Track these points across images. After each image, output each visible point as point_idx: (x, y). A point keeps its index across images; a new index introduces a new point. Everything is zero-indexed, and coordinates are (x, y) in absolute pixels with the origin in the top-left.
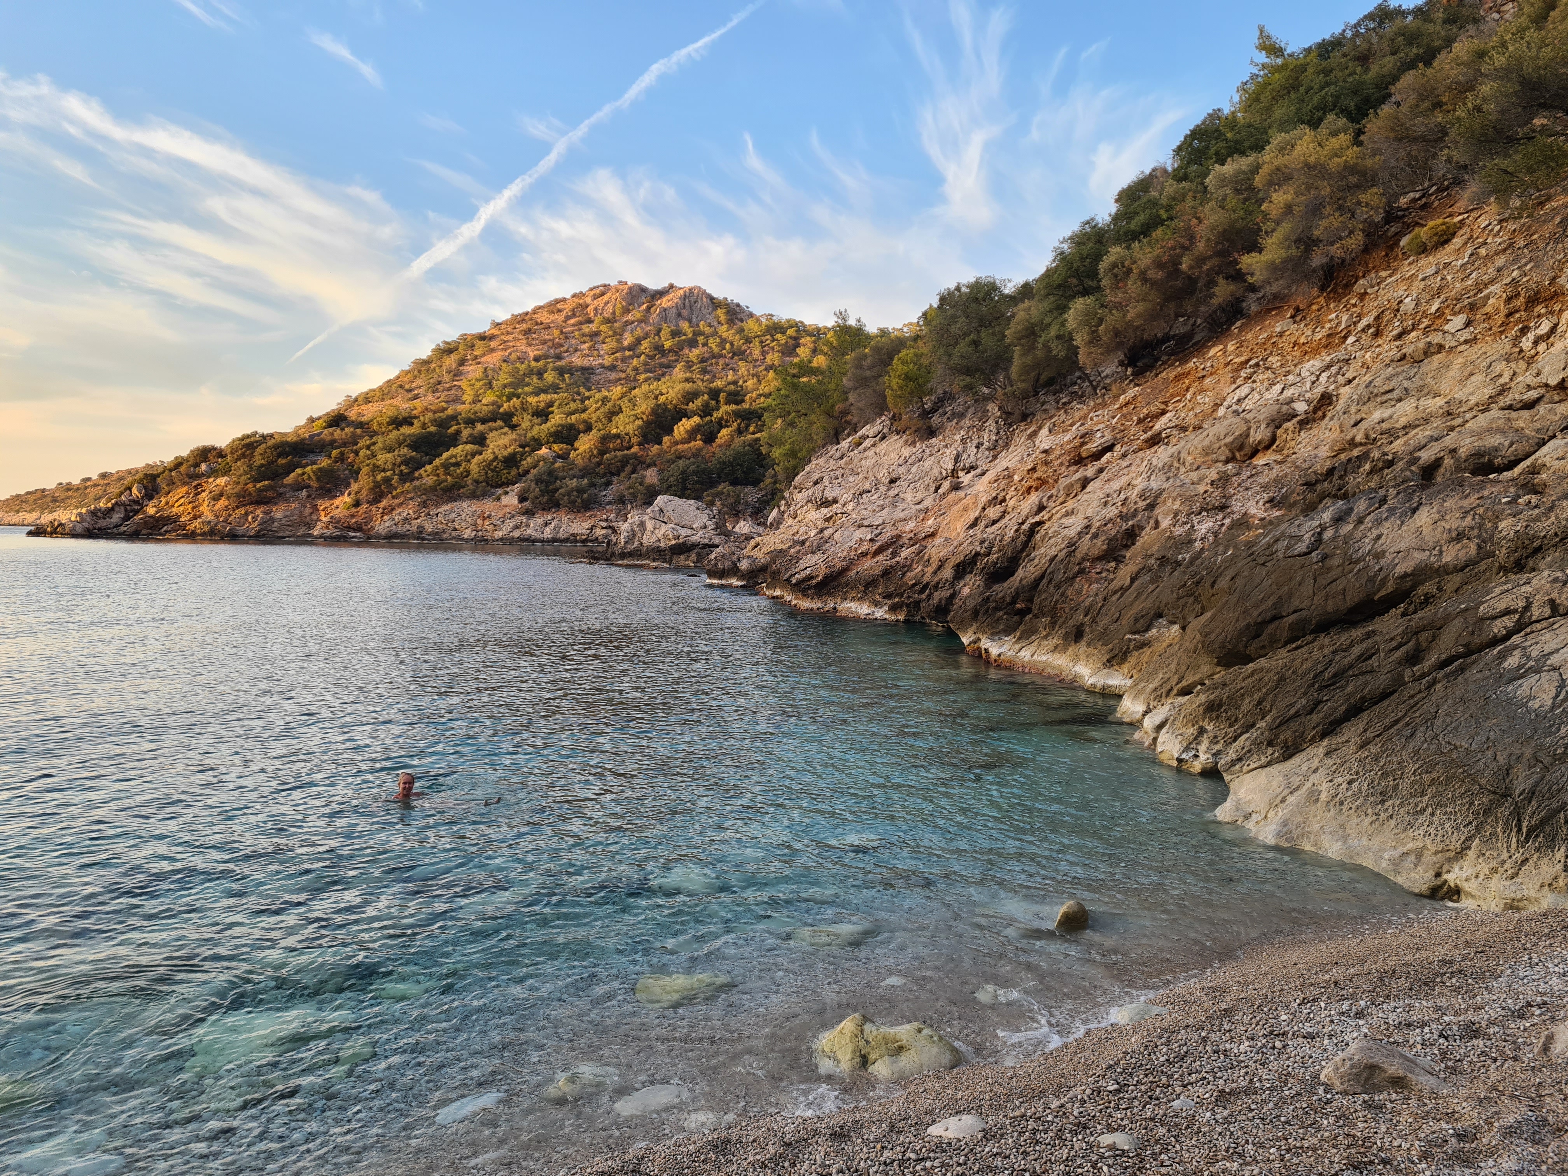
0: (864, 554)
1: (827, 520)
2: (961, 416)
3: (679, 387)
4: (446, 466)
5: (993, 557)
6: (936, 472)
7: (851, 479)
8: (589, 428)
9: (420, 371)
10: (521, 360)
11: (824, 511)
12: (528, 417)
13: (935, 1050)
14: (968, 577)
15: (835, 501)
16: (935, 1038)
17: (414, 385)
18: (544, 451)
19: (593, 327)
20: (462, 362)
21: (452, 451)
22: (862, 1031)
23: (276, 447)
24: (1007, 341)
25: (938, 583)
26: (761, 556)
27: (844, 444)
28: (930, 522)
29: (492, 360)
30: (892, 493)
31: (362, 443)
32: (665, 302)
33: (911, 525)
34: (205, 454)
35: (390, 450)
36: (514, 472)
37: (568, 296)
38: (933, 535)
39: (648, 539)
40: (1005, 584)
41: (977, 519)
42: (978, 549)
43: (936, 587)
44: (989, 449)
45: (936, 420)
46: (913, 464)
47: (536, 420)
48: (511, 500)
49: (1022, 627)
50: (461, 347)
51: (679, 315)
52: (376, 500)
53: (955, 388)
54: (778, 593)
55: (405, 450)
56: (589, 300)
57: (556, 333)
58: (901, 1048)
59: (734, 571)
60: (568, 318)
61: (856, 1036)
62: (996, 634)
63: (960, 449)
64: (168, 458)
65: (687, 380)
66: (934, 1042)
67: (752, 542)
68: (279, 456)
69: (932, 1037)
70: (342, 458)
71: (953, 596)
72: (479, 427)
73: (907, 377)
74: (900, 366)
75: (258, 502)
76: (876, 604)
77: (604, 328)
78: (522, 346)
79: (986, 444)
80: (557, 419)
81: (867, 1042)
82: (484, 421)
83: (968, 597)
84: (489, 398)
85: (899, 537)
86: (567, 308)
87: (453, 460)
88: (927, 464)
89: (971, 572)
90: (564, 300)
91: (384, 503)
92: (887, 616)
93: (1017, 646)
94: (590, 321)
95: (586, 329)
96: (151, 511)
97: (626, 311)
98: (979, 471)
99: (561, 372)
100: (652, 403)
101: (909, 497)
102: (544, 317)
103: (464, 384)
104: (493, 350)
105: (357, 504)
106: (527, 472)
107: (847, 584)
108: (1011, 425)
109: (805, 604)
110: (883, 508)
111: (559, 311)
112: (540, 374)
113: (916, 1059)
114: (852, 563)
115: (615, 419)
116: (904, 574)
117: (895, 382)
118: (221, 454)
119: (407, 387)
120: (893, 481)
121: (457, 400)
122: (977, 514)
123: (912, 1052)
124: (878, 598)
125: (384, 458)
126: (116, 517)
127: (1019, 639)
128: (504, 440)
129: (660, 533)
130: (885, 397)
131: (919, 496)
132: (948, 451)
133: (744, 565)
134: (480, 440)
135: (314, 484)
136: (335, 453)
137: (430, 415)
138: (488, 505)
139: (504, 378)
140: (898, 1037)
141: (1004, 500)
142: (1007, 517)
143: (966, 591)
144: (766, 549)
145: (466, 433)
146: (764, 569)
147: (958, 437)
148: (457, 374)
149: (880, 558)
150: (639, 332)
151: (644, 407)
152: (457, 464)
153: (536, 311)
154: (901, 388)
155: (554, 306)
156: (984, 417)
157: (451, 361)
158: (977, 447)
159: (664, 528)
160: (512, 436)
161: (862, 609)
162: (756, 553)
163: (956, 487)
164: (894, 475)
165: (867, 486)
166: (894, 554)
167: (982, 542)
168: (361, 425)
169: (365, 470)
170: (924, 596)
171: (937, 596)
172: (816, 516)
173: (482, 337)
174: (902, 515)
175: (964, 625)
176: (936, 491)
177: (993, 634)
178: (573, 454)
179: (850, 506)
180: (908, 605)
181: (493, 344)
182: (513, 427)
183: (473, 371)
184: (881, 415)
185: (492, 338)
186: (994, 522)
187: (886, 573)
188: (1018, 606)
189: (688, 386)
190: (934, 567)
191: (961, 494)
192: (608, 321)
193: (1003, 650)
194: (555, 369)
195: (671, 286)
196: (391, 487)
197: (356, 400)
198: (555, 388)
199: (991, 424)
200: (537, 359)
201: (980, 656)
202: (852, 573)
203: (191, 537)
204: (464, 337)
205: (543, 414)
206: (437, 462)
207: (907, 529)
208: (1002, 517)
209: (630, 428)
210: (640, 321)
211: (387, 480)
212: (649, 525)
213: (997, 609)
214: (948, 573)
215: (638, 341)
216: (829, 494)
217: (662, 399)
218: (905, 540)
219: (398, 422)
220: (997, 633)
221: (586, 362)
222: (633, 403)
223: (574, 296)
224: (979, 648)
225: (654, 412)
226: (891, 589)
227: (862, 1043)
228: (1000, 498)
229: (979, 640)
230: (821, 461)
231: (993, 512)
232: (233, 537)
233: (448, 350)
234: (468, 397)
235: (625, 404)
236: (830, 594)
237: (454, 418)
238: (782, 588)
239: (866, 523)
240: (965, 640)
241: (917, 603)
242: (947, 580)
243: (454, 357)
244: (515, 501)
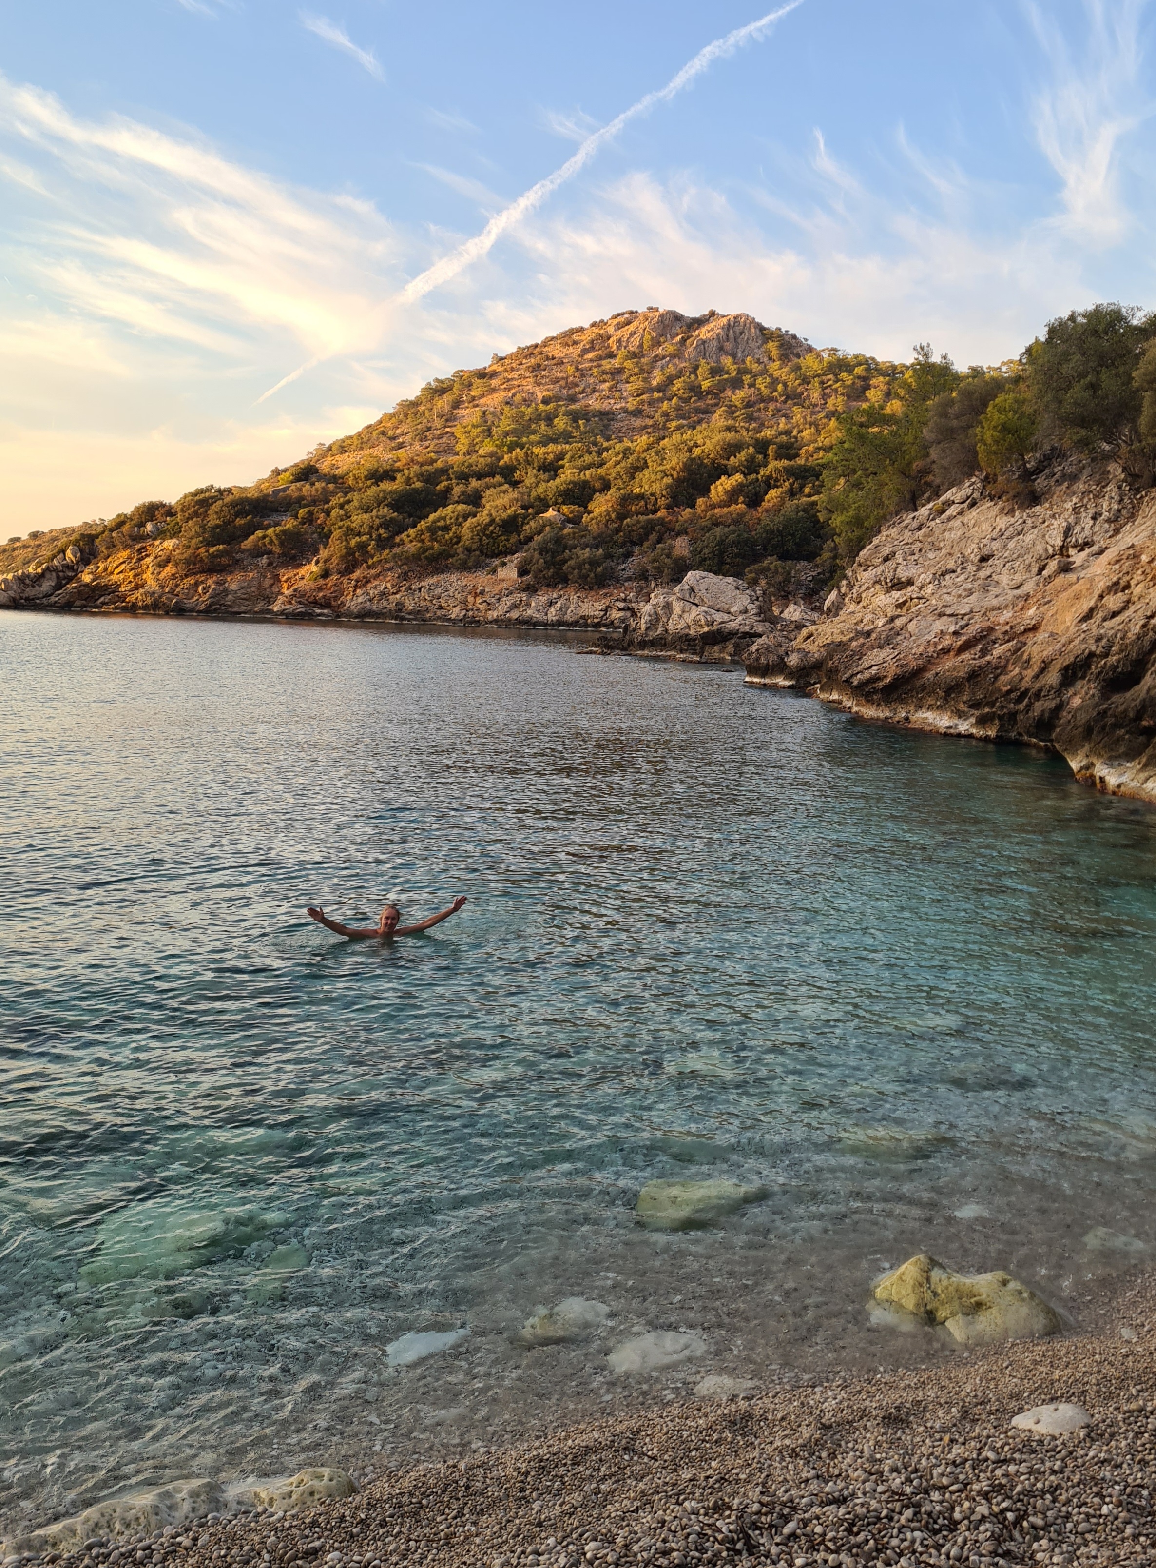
0: (946, 651)
1: (900, 606)
2: (1074, 478)
3: (718, 437)
4: (432, 530)
5: (1113, 659)
6: (1039, 548)
7: (931, 555)
8: (606, 486)
9: (406, 415)
10: (527, 402)
11: (896, 594)
12: (532, 472)
13: (1024, 1310)
14: (1079, 684)
15: (910, 582)
16: (1025, 1295)
17: (399, 431)
18: (551, 513)
19: (616, 363)
20: (457, 404)
21: (441, 512)
22: (928, 1279)
23: (234, 504)
24: (1135, 384)
25: (1040, 690)
26: (814, 649)
27: (924, 511)
28: (1031, 612)
29: (493, 401)
30: (983, 574)
31: (334, 501)
32: (703, 333)
33: (1007, 615)
34: (151, 511)
35: (367, 510)
36: (514, 539)
37: (586, 325)
38: (1034, 628)
39: (675, 625)
40: (1128, 695)
41: (1092, 610)
42: (1093, 648)
43: (1038, 695)
44: (1109, 521)
45: (1040, 482)
46: (1010, 538)
47: (543, 476)
48: (509, 573)
49: (1149, 751)
50: (456, 386)
51: (721, 349)
52: (348, 571)
53: (1067, 443)
54: (835, 696)
55: (385, 510)
56: (611, 330)
57: (571, 369)
58: (979, 1305)
59: (780, 667)
60: (585, 351)
61: (921, 1285)
62: (1114, 759)
63: (1071, 520)
64: (109, 516)
65: (729, 429)
66: (1023, 1300)
67: (804, 632)
68: (237, 515)
69: (1020, 1293)
70: (310, 519)
71: (1060, 707)
72: (474, 483)
73: (1005, 429)
74: (996, 415)
75: (210, 570)
76: (960, 715)
77: (628, 364)
78: (529, 385)
79: (1106, 515)
80: (568, 474)
81: (935, 1294)
82: (479, 476)
83: (1079, 709)
84: (487, 448)
85: (991, 630)
86: (585, 338)
87: (441, 523)
88: (1029, 538)
89: (1083, 678)
90: (581, 330)
91: (357, 574)
92: (974, 731)
93: (1143, 776)
94: (612, 356)
95: (607, 365)
96: (87, 578)
97: (656, 343)
98: (1095, 548)
99: (575, 417)
100: (684, 456)
101: (1004, 579)
102: (556, 351)
103: (457, 431)
104: (493, 390)
105: (326, 574)
106: (530, 539)
107: (923, 688)
108: (1138, 491)
109: (869, 712)
110: (970, 593)
111: (575, 343)
112: (549, 419)
113: (999, 1321)
114: (930, 662)
115: (639, 476)
116: (996, 678)
117: (989, 435)
118: (169, 511)
119: (390, 433)
120: (984, 559)
121: (449, 450)
122: (1092, 603)
123: (994, 1310)
124: (962, 707)
125: (359, 519)
126: (47, 585)
127: (1146, 766)
128: (504, 500)
129: (689, 618)
130: (976, 453)
131: (1018, 578)
132: (1056, 523)
133: (793, 660)
134: (475, 500)
135: (277, 550)
136: (302, 512)
137: (416, 468)
138: (481, 579)
139: (505, 424)
140: (975, 1290)
141: (1128, 586)
142: (1132, 608)
143: (1076, 702)
144: (820, 641)
145: (457, 490)
146: (818, 665)
147: (1069, 505)
148: (450, 419)
149: (966, 656)
150: (671, 369)
151: (675, 461)
152: (446, 528)
153: (547, 342)
154: (997, 442)
155: (569, 337)
156: (1103, 480)
157: (443, 403)
158: (1094, 518)
159: (695, 612)
160: (513, 494)
161: (943, 721)
162: (809, 646)
163: (1066, 568)
164: (986, 552)
165: (951, 565)
166: (984, 652)
167: (1099, 639)
168: (334, 479)
169: (336, 534)
170: (1021, 707)
171: (1039, 707)
172: (885, 600)
173: (482, 375)
174: (995, 602)
175: (1073, 746)
176: (1040, 572)
177: (1110, 758)
178: (585, 518)
179: (929, 589)
180: (1000, 718)
181: (494, 382)
182: (515, 484)
183: (469, 415)
184: (971, 475)
185: (493, 375)
186: (1114, 614)
187: (974, 675)
188: (1145, 723)
189: (730, 436)
190: (1036, 669)
191: (1072, 577)
192: (633, 356)
193: (1123, 779)
194: (568, 413)
195: (713, 314)
196: (366, 555)
197: (330, 449)
198: (566, 437)
199: (1112, 489)
200: (545, 401)
201: (1094, 783)
202: (930, 675)
203: (132, 610)
204: (459, 374)
205: (551, 468)
206: (422, 524)
207: (1002, 619)
208: (1125, 608)
209: (657, 487)
210: (673, 356)
211: (362, 546)
212: (677, 608)
213: (1116, 726)
214: (1053, 678)
215: (670, 380)
216: (903, 574)
217: (697, 452)
218: (998, 634)
219: (378, 476)
220: (1117, 758)
221: (605, 406)
222: (661, 455)
223: (594, 325)
224: (1092, 776)
225: (687, 467)
226: (980, 696)
227: (928, 1295)
228: (1123, 583)
229: (1092, 765)
230: (893, 532)
231: (1113, 602)
232: (179, 612)
233: (439, 390)
234: (462, 447)
235: (651, 457)
236: (902, 701)
237: (444, 471)
238: (840, 691)
239: (949, 611)
240: (1074, 765)
241: (1013, 715)
242: (1051, 687)
243: (447, 398)
244: (514, 574)
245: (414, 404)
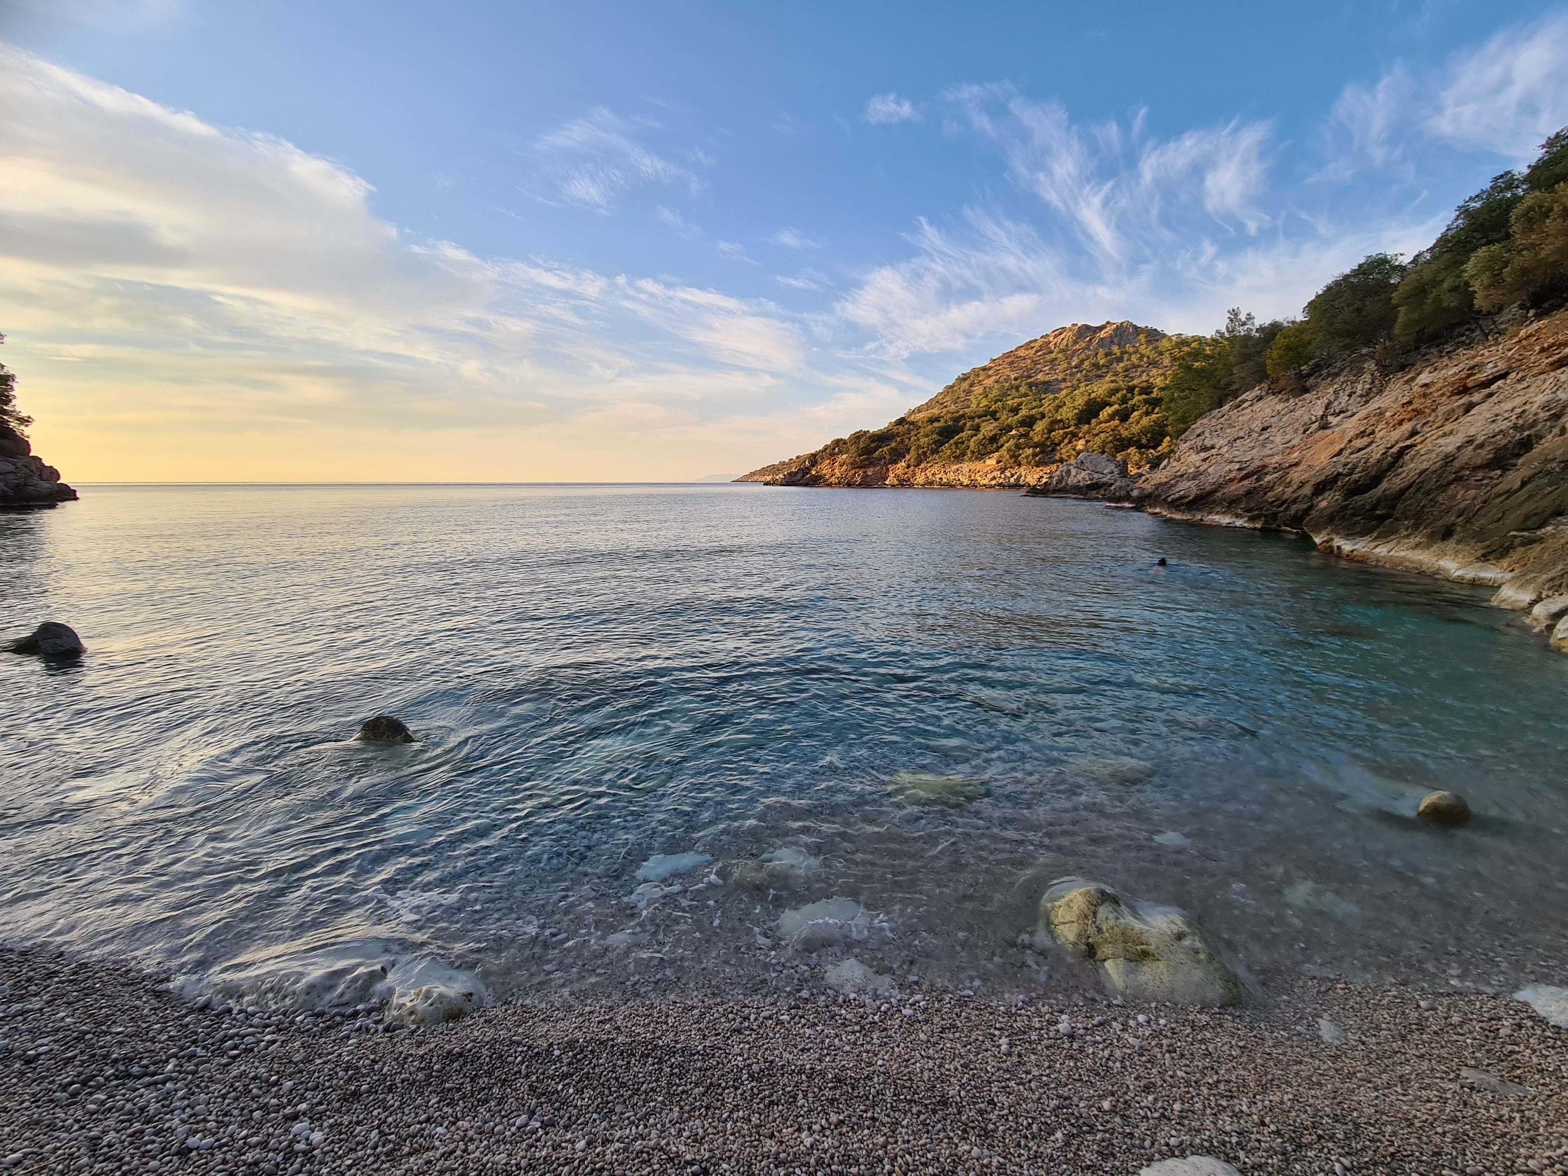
0: (1231, 480)
1: (1204, 460)
2: (1337, 375)
3: (1105, 386)
4: (956, 444)
5: (1355, 476)
6: (1306, 418)
7: (1228, 431)
8: (1043, 416)
9: (948, 392)
10: (1006, 380)
11: (1203, 455)
12: (1005, 412)
14: (1326, 494)
15: (1213, 447)
17: (944, 400)
18: (1014, 432)
19: (1053, 356)
20: (972, 385)
21: (961, 435)
23: (870, 437)
24: (1394, 303)
25: (1297, 498)
26: (1148, 487)
27: (1226, 407)
28: (1295, 455)
29: (989, 382)
30: (1262, 438)
31: (913, 433)
32: (1102, 334)
33: (1277, 458)
34: (838, 442)
35: (927, 436)
36: (995, 446)
37: (1039, 338)
38: (1296, 464)
39: (1072, 481)
40: (1366, 495)
41: (1341, 450)
42: (1341, 470)
43: (1294, 502)
44: (1361, 396)
45: (1311, 381)
46: (1284, 415)
47: (1011, 414)
48: (991, 462)
49: (1381, 529)
50: (972, 376)
51: (1112, 342)
52: (917, 466)
54: (1157, 510)
55: (935, 436)
56: (1053, 338)
57: (1029, 361)
59: (1128, 498)
60: (1037, 351)
62: (1349, 535)
63: (1332, 399)
65: (1112, 382)
67: (1143, 478)
68: (872, 442)
70: (902, 441)
71: (1310, 508)
72: (977, 420)
73: (1288, 348)
74: (1283, 341)
75: (861, 467)
76: (1238, 516)
77: (1060, 356)
78: (1007, 372)
79: (1359, 392)
80: (1023, 412)
82: (979, 417)
83: (1325, 508)
84: (984, 403)
85: (1265, 466)
86: (1037, 345)
87: (961, 440)
88: (1298, 413)
89: (1331, 489)
90: (1037, 340)
91: (922, 466)
92: (1246, 525)
93: (1373, 544)
94: (1051, 352)
95: (1048, 357)
96: (813, 472)
97: (1075, 343)
98: (1349, 413)
99: (1030, 385)
100: (1086, 398)
101: (1278, 439)
102: (1022, 353)
103: (972, 398)
104: (990, 376)
105: (908, 467)
106: (1002, 446)
107: (1214, 502)
108: (1387, 375)
109: (1178, 516)
110: (1253, 448)
111: (1033, 347)
112: (1017, 388)
114: (1220, 486)
115: (1060, 410)
116: (1265, 493)
120: (1264, 429)
121: (968, 407)
122: (1342, 446)
124: (1239, 511)
125: (923, 441)
126: (800, 476)
127: (1376, 538)
128: (991, 427)
129: (1080, 477)
130: (1266, 368)
131: (1288, 437)
132: (1319, 402)
133: (1135, 493)
134: (977, 429)
135: (888, 457)
136: (898, 439)
137: (950, 415)
138: (978, 465)
139: (995, 393)
141: (1373, 433)
142: (1374, 445)
143: (1324, 504)
144: (1152, 483)
145: (968, 424)
146: (1149, 496)
147: (1331, 390)
148: (968, 392)
149: (1246, 482)
150: (1083, 356)
151: (1080, 401)
152: (962, 443)
153: (1018, 349)
154: (1281, 357)
155: (1029, 345)
156: (1360, 372)
157: (965, 385)
158: (1350, 396)
159: (1083, 474)
160: (995, 424)
161: (1225, 520)
162: (1144, 486)
163: (1325, 426)
164: (1266, 424)
165: (1241, 434)
166: (1258, 480)
167: (1345, 465)
168: (914, 424)
169: (913, 448)
170: (1282, 509)
171: (1294, 508)
172: (1195, 458)
174: (1270, 452)
175: (1318, 529)
176: (1304, 432)
177: (1347, 535)
178: (1031, 433)
179: (1225, 449)
180: (1265, 516)
181: (990, 372)
182: (996, 420)
183: (979, 390)
184: (1262, 382)
185: (990, 368)
186: (1360, 450)
187: (1249, 493)
188: (1378, 512)
189: (1112, 385)
190: (1295, 487)
191: (1328, 431)
192: (1062, 351)
193: (1356, 547)
194: (1027, 384)
195: (1108, 323)
196: (926, 457)
198: (1026, 395)
199: (1367, 377)
200: (1016, 379)
201: (1332, 552)
202: (1219, 494)
204: (974, 370)
205: (1015, 410)
206: (952, 441)
207: (1273, 461)
208: (1367, 446)
209: (1070, 415)
210: (1084, 349)
211: (924, 453)
212: (1073, 472)
213: (1354, 515)
214: (1307, 490)
215: (1082, 362)
216: (1208, 443)
217: (1093, 395)
218: (1270, 469)
219: (933, 421)
220: (1351, 535)
221: (1047, 379)
222: (1073, 399)
223: (1044, 336)
224: (1331, 547)
225: (1087, 403)
226: (1252, 505)
228: (1368, 431)
229: (1332, 539)
230: (1205, 421)
231: (1359, 443)
232: (849, 485)
233: (964, 378)
234: (973, 406)
235: (1068, 401)
236: (1199, 510)
237: (964, 416)
238: (1161, 507)
239: (1236, 460)
240: (1317, 540)
241: (1275, 514)
242: (1306, 496)
243: (968, 382)
244: (994, 462)
245: (952, 387)
